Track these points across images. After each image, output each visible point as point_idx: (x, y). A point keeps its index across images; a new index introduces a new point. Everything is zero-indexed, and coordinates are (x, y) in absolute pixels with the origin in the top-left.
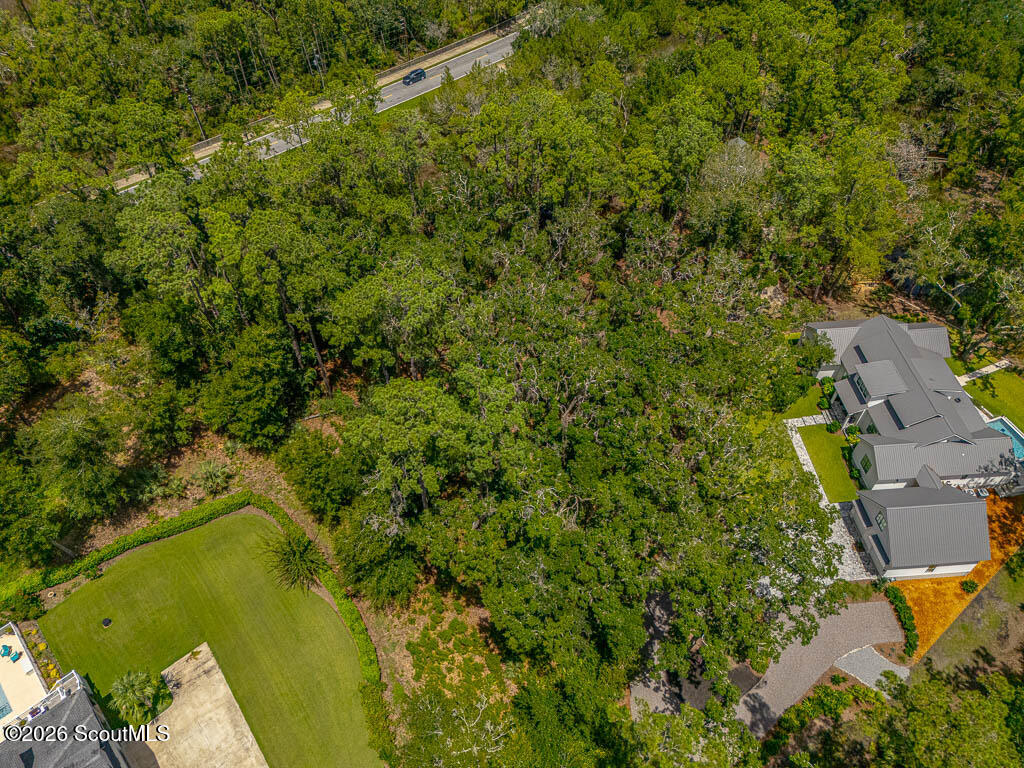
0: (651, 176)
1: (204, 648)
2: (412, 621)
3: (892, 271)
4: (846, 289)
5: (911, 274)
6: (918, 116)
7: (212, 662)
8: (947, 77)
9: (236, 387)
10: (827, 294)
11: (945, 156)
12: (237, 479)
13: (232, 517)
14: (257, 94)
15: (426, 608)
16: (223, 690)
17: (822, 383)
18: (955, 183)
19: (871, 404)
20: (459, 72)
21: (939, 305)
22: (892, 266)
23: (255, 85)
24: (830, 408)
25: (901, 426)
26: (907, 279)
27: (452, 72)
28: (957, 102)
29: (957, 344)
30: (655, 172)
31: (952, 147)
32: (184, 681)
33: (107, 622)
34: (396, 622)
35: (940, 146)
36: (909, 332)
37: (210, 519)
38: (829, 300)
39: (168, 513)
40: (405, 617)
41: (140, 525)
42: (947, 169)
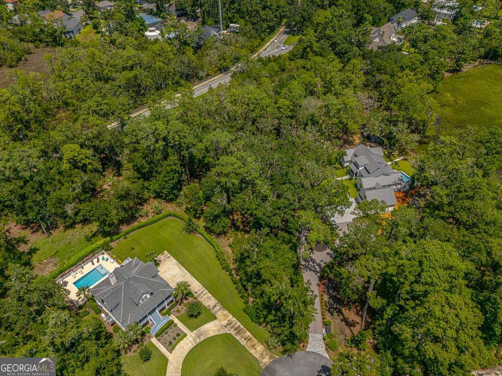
0: (287, 107)
1: (166, 252)
2: (229, 239)
3: (363, 132)
4: (352, 142)
5: (368, 132)
6: (371, 90)
7: (169, 255)
8: (379, 77)
9: (165, 177)
10: (346, 144)
11: (381, 102)
12: (164, 210)
13: (165, 220)
14: (142, 98)
15: (232, 236)
16: (175, 261)
17: (346, 167)
18: (384, 110)
19: (360, 169)
20: (214, 86)
21: (380, 143)
22: (363, 131)
23: (141, 95)
24: (349, 173)
25: (369, 173)
26: (368, 134)
27: (212, 86)
28: (382, 84)
29: (387, 154)
30: (288, 106)
31: (383, 99)
32: (162, 260)
33: (133, 249)
34: (224, 240)
35: (379, 99)
36: (370, 149)
37: (159, 220)
38: (347, 146)
39: (143, 221)
40: (226, 239)
41: (136, 224)
42: (381, 105)
